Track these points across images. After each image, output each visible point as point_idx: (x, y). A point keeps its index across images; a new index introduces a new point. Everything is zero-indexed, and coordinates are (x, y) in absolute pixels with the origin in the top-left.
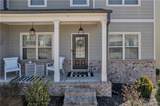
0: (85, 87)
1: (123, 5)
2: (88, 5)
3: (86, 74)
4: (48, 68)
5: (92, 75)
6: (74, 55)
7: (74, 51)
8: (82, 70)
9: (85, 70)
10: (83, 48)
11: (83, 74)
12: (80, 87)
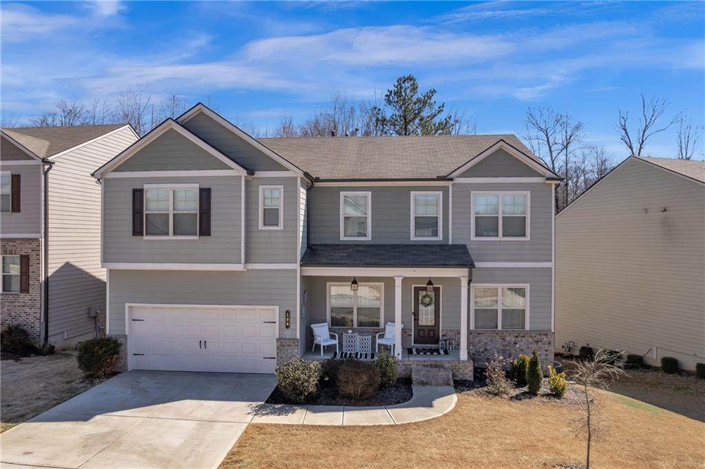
0: (437, 366)
1: (500, 238)
2: (440, 238)
3: (437, 351)
4: (378, 341)
5: (446, 352)
6: (416, 320)
7: (416, 314)
8: (429, 346)
9: (434, 346)
10: (431, 308)
11: (432, 351)
12: (431, 366)
